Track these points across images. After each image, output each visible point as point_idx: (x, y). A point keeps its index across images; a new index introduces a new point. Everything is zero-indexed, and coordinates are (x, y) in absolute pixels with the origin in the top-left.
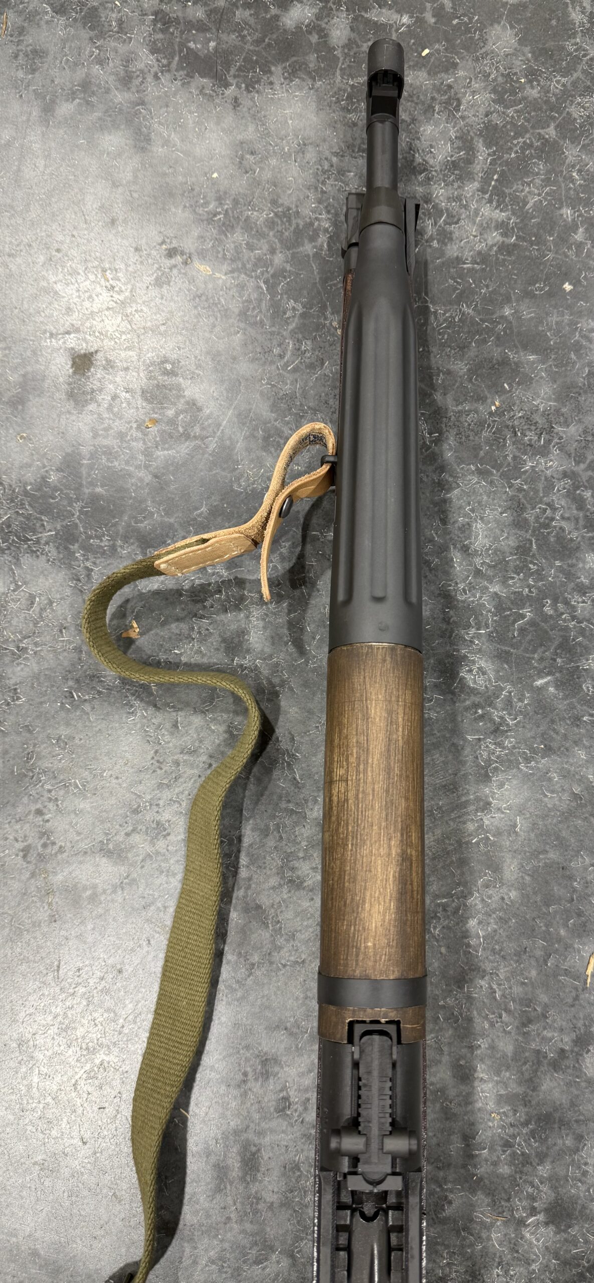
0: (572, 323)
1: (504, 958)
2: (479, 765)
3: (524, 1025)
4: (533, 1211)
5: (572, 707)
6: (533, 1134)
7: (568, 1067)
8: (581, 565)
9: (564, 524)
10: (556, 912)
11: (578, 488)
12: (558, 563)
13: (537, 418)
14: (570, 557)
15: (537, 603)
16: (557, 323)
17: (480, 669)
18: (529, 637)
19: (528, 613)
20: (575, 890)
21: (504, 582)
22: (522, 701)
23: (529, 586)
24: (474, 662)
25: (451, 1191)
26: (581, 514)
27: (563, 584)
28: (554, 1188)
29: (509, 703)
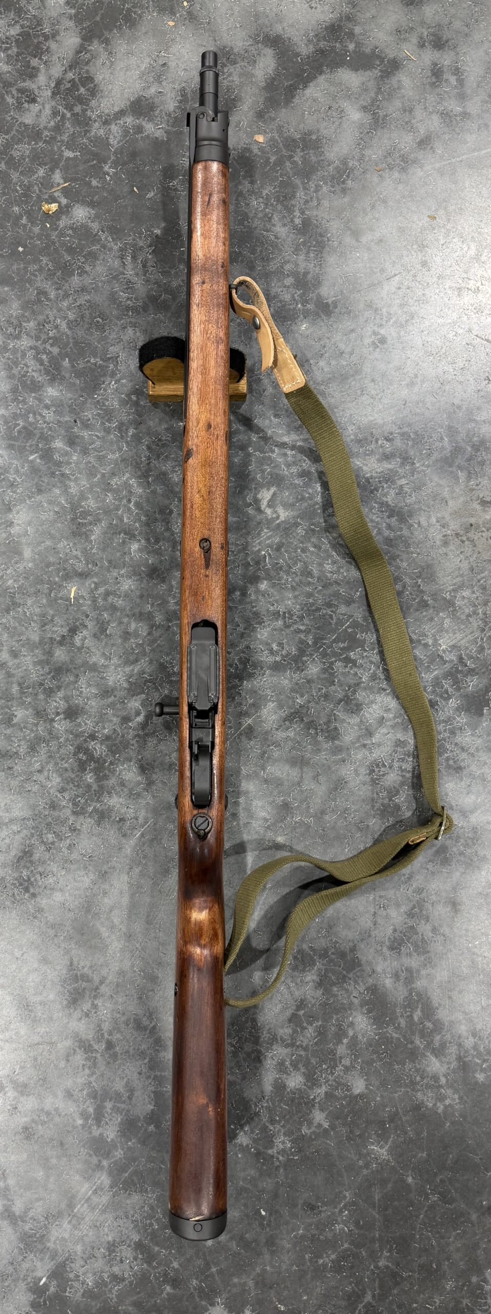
0: (26, 268)
1: (29, 596)
2: (5, 504)
3: (43, 626)
4: (58, 714)
5: (49, 468)
6: (53, 677)
7: (67, 643)
8: (45, 394)
9: (34, 374)
10: (52, 570)
11: (39, 354)
12: (33, 395)
13: (13, 320)
14: (39, 390)
15: (25, 417)
16: (17, 269)
18: (24, 435)
19: (21, 423)
20: (61, 558)
21: (7, 408)
22: (24, 469)
23: (20, 409)
25: (16, 711)
26: (42, 368)
27: (38, 406)
28: (67, 701)
29: (17, 470)
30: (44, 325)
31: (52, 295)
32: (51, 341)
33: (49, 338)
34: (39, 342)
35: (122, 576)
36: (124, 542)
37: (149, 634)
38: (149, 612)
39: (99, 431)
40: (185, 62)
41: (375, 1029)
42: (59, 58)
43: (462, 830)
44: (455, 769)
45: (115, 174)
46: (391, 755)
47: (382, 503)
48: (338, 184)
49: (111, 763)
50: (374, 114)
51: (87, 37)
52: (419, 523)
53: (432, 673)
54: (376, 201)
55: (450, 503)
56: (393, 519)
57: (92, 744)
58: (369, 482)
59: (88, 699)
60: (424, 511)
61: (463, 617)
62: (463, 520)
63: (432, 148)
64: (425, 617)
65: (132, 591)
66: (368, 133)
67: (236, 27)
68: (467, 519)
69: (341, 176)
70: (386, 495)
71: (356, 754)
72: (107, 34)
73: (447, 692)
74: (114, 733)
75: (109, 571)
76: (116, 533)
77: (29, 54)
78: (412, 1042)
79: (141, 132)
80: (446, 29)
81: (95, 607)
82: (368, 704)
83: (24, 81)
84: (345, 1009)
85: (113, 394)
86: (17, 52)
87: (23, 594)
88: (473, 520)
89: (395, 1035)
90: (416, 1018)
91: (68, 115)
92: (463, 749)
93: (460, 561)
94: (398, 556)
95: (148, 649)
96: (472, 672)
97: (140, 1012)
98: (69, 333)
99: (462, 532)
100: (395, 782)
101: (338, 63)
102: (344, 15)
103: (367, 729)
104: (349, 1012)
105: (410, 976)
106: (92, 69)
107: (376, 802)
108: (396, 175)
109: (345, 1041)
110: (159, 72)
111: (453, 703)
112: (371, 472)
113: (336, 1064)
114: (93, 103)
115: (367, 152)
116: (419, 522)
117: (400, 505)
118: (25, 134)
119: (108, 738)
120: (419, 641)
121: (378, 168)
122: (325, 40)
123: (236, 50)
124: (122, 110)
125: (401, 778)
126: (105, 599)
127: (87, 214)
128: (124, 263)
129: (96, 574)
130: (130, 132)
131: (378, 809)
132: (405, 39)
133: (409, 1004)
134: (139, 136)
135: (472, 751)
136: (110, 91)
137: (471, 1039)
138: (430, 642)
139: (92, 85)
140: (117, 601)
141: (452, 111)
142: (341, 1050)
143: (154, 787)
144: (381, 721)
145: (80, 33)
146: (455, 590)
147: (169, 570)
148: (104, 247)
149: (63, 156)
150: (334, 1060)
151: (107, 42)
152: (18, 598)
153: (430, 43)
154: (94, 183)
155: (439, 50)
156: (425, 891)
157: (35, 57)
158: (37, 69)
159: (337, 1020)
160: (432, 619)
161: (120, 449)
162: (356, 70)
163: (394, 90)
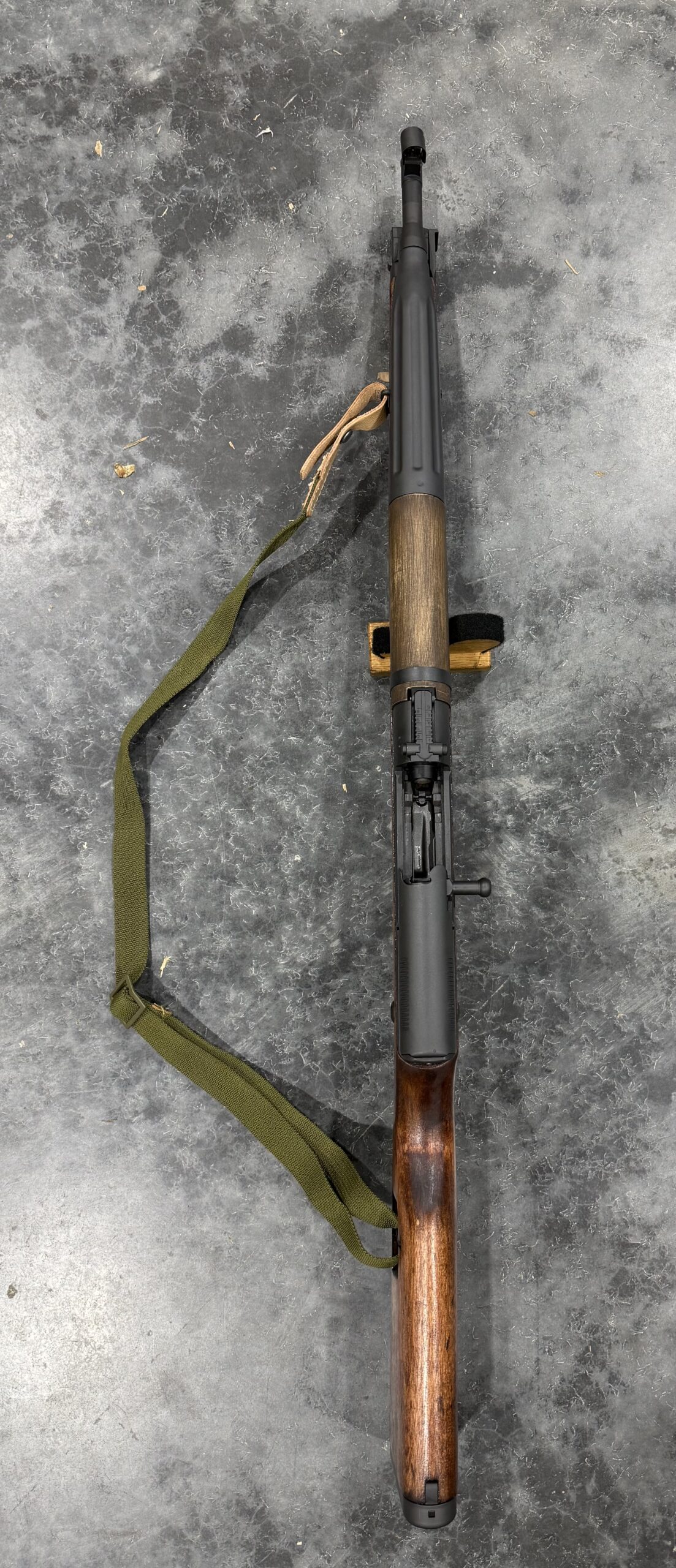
0: (95, 546)
1: (100, 961)
2: (70, 845)
4: (136, 1113)
6: (131, 1066)
8: (122, 705)
9: (107, 679)
11: (113, 655)
12: (106, 706)
13: (80, 613)
14: (114, 701)
15: (96, 734)
16: (85, 548)
17: (64, 782)
18: (94, 757)
19: (91, 741)
21: (73, 721)
22: (94, 798)
23: (89, 724)
24: (59, 778)
25: (83, 1110)
26: (118, 672)
27: (112, 719)
28: (148, 1097)
29: (85, 801)
30: (119, 619)
31: (129, 581)
32: (128, 639)
33: (126, 635)
34: (114, 640)
35: (219, 932)
36: (221, 889)
37: (253, 1005)
38: (253, 976)
39: (189, 749)
40: (292, 280)
41: (539, 1505)
42: (133, 277)
43: (646, 1251)
44: (636, 1172)
45: (205, 424)
46: (557, 1156)
47: (541, 834)
48: (482, 433)
49: (204, 1176)
50: (527, 342)
51: (170, 250)
52: (587, 859)
53: (607, 1048)
54: (530, 454)
55: (624, 833)
56: (555, 854)
57: (180, 1153)
58: (525, 808)
59: (175, 1093)
60: (593, 842)
61: (644, 976)
62: (641, 854)
63: (599, 385)
64: (597, 976)
65: (231, 951)
66: (520, 367)
67: (354, 235)
68: (646, 853)
69: (486, 424)
70: (545, 823)
71: (513, 1155)
72: (193, 245)
73: (625, 1072)
74: (207, 1136)
75: (201, 925)
76: (211, 877)
77: (97, 274)
78: (585, 1522)
79: (238, 371)
80: (615, 233)
81: (184, 974)
82: (528, 1090)
83: (91, 307)
84: (500, 1481)
85: (206, 703)
86: (82, 272)
87: (93, 959)
88: (653, 854)
89: (563, 1513)
90: (589, 1491)
91: (146, 350)
92: (646, 1147)
93: (639, 906)
94: (563, 899)
95: (252, 1024)
96: (656, 1047)
97: (244, 1491)
98: (151, 627)
99: (640, 869)
100: (562, 1191)
101: (481, 279)
102: (488, 217)
103: (527, 1123)
104: (506, 1485)
105: (584, 1437)
106: (175, 291)
107: (540, 1218)
108: (555, 420)
109: (501, 1521)
110: (259, 294)
111: (634, 1087)
112: (527, 794)
113: (490, 1551)
114: (177, 335)
115: (520, 392)
116: (587, 857)
117: (563, 836)
118: (92, 375)
119: (200, 1143)
120: (590, 1008)
121: (533, 412)
122: (467, 250)
123: (354, 264)
124: (213, 343)
125: (569, 1186)
126: (197, 963)
127: (171, 476)
128: (217, 538)
129: (186, 931)
130: (223, 371)
131: (542, 1227)
132: (565, 248)
133: (580, 1472)
134: (234, 376)
135: (657, 1148)
136: (198, 320)
137: (659, 1517)
138: (604, 1008)
139: (175, 312)
140: (212, 964)
141: (624, 337)
142: (497, 1534)
143: (258, 1206)
144: (545, 1112)
145: (160, 245)
146: (630, 942)
147: (278, 922)
148: (193, 518)
149: (139, 402)
150: (487, 1546)
151: (194, 256)
152: (87, 965)
153: (596, 251)
154: (180, 436)
155: (608, 259)
156: (600, 1329)
157: (104, 278)
158: (106, 293)
159: (491, 1495)
160: (605, 980)
161: (216, 771)
162: (504, 287)
163: (552, 311)
